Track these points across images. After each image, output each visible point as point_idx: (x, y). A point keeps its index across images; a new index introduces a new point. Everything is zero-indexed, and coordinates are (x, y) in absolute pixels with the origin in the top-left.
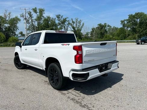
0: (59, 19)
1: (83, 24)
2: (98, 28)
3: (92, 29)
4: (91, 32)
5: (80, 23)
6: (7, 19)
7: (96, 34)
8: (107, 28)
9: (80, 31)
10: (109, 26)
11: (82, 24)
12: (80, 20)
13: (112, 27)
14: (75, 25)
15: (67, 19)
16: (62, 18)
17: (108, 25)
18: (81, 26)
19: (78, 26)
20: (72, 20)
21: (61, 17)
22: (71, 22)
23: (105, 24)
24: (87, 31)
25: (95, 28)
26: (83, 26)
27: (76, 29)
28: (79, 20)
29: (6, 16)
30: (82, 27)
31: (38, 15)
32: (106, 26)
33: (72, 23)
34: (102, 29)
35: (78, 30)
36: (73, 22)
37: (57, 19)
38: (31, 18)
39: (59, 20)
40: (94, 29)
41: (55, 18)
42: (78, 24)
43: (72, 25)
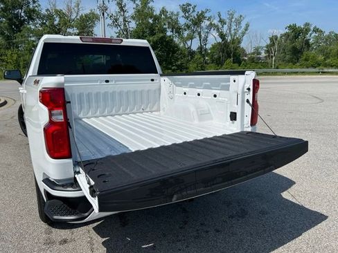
0: (187, 15)
1: (247, 26)
2: (287, 35)
3: (271, 39)
4: (267, 46)
5: (238, 22)
7: (279, 50)
8: (312, 36)
9: (239, 42)
10: (316, 30)
11: (243, 25)
12: (241, 16)
13: (327, 33)
14: (225, 29)
15: (207, 15)
16: (194, 11)
17: (314, 28)
18: (240, 31)
19: (233, 32)
20: (219, 16)
21: (192, 10)
22: (216, 22)
23: (307, 24)
24: (255, 45)
25: (279, 36)
26: (246, 30)
27: (229, 39)
28: (236, 16)
30: (243, 34)
31: (137, 5)
32: (307, 30)
33: (219, 24)
34: (296, 37)
35: (233, 41)
36: (222, 21)
37: (183, 14)
38: (122, 13)
39: (187, 18)
40: (276, 38)
41: (178, 15)
42: (234, 27)
43: (218, 29)
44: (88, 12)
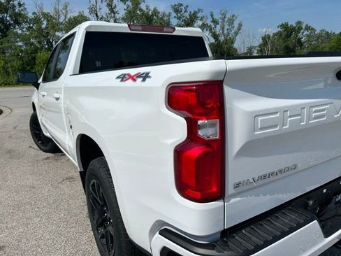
0: (179, 15)
1: (240, 25)
2: (279, 34)
3: (264, 39)
4: (260, 46)
5: (231, 22)
6: (61, 20)
7: (272, 50)
8: (303, 36)
9: (233, 42)
10: (308, 28)
11: (236, 25)
12: (233, 16)
13: (317, 32)
14: (218, 30)
15: (199, 15)
16: (186, 11)
17: (307, 25)
18: (233, 31)
19: (226, 32)
20: (212, 16)
21: (183, 10)
22: (209, 22)
23: (299, 23)
24: (248, 45)
25: (271, 35)
26: (239, 29)
27: (222, 39)
28: (228, 15)
29: (57, 12)
30: (236, 33)
31: (128, 6)
32: (300, 28)
33: (212, 24)
34: (289, 36)
35: (226, 41)
36: (214, 21)
37: (175, 15)
38: (113, 15)
39: (179, 18)
40: (269, 37)
41: (169, 15)
42: (227, 27)
43: (211, 30)
44: (76, 14)
